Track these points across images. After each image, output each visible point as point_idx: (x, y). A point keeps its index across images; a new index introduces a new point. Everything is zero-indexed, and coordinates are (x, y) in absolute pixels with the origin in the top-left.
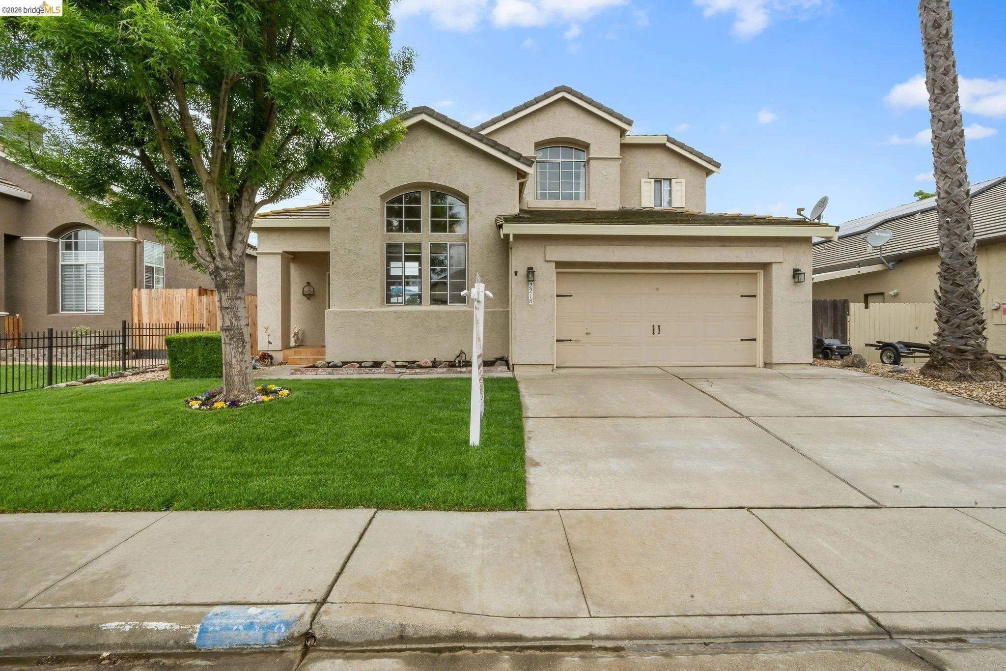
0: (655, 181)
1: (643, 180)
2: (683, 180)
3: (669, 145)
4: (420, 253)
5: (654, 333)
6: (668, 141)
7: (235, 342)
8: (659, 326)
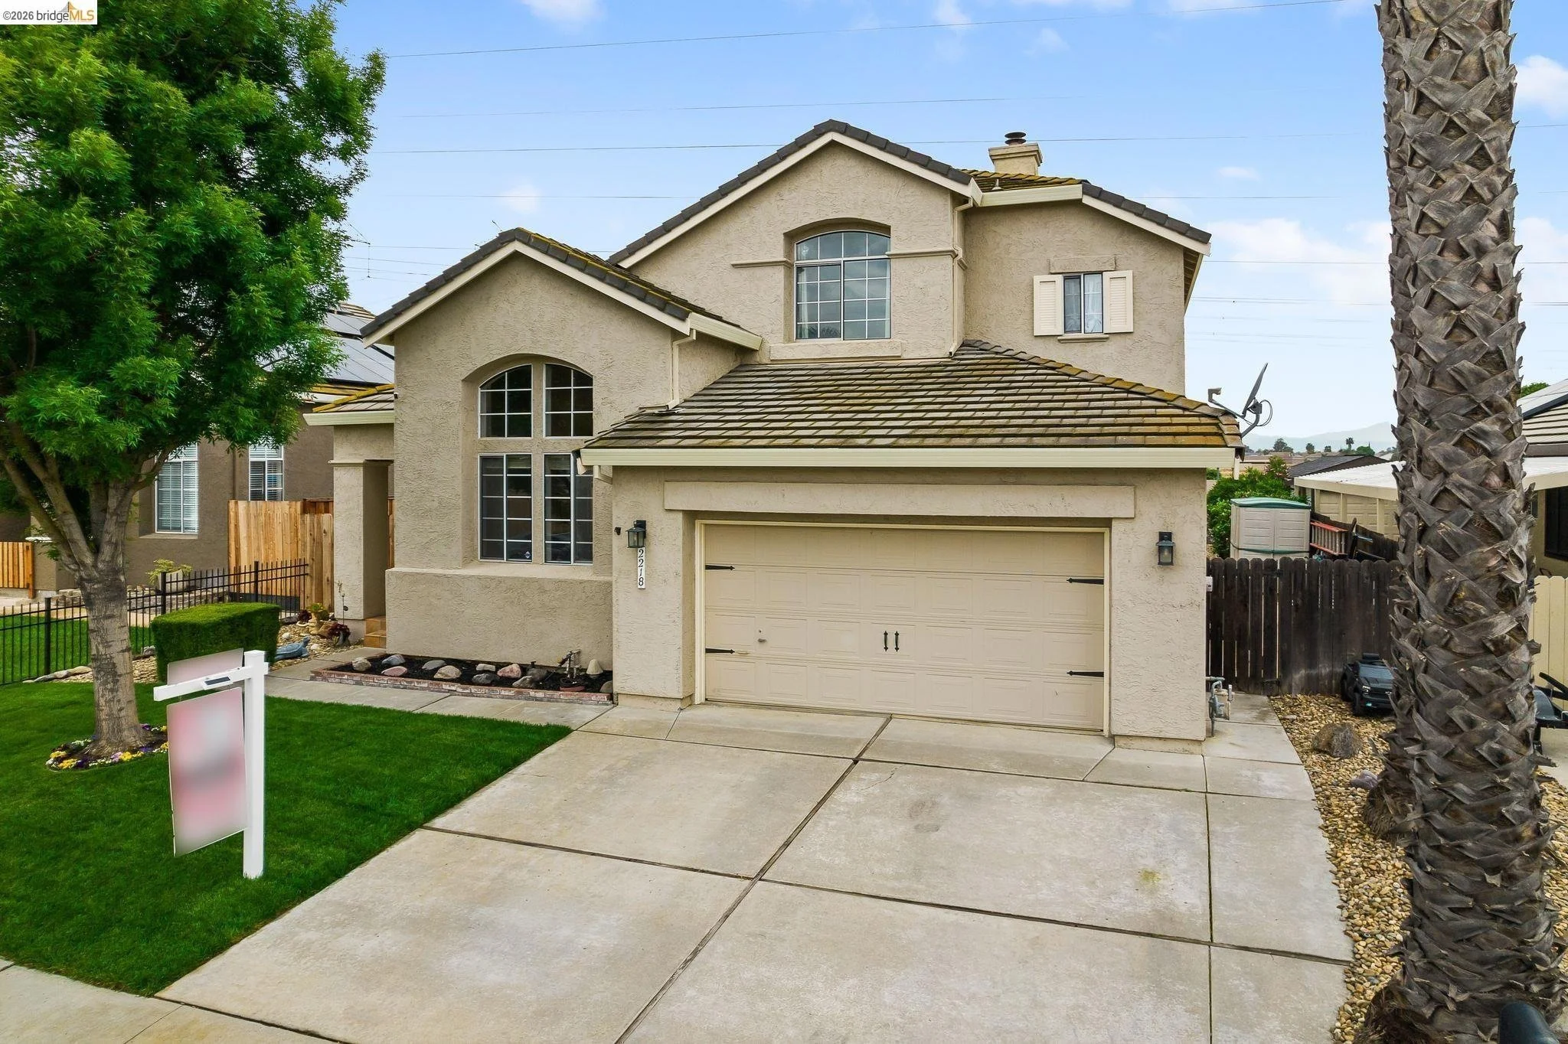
0: (1065, 279)
1: (1037, 279)
2: (1129, 274)
3: (1088, 201)
4: (529, 471)
5: (886, 648)
6: (1084, 193)
7: (103, 676)
8: (897, 634)
